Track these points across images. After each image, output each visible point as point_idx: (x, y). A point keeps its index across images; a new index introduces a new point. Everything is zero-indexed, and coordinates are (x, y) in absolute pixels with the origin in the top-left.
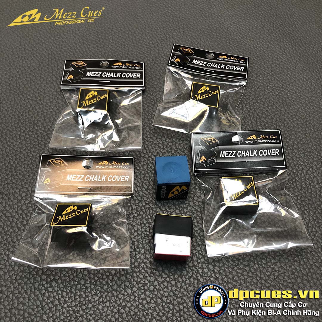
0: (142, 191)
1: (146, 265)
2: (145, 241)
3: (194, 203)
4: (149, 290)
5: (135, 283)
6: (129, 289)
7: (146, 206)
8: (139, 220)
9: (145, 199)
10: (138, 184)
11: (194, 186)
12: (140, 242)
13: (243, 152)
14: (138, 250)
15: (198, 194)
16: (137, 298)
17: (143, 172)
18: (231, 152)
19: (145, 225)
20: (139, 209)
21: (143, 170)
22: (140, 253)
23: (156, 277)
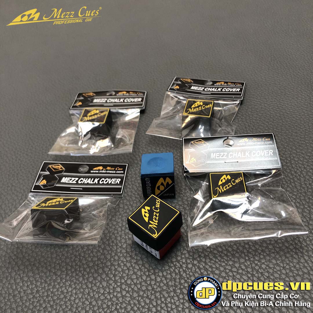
1: (126, 259)
4: (126, 283)
5: (112, 276)
6: (105, 281)
12: (123, 237)
14: (120, 244)
16: (111, 291)
22: (121, 247)
23: (136, 270)
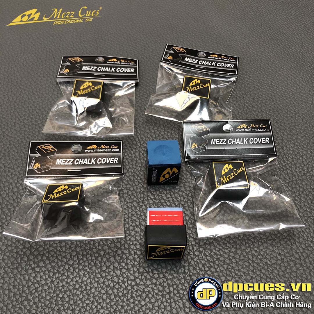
0: (134, 176)
1: (136, 247)
2: (136, 224)
3: (185, 188)
4: (139, 271)
5: (124, 265)
6: (118, 270)
7: (138, 191)
8: (130, 204)
9: (137, 184)
10: (130, 170)
11: (185, 172)
12: (131, 224)
13: (234, 140)
14: (128, 232)
15: (189, 180)
16: (125, 280)
17: (135, 159)
18: (222, 140)
19: (136, 208)
20: (130, 193)
21: (135, 156)
22: (130, 235)
